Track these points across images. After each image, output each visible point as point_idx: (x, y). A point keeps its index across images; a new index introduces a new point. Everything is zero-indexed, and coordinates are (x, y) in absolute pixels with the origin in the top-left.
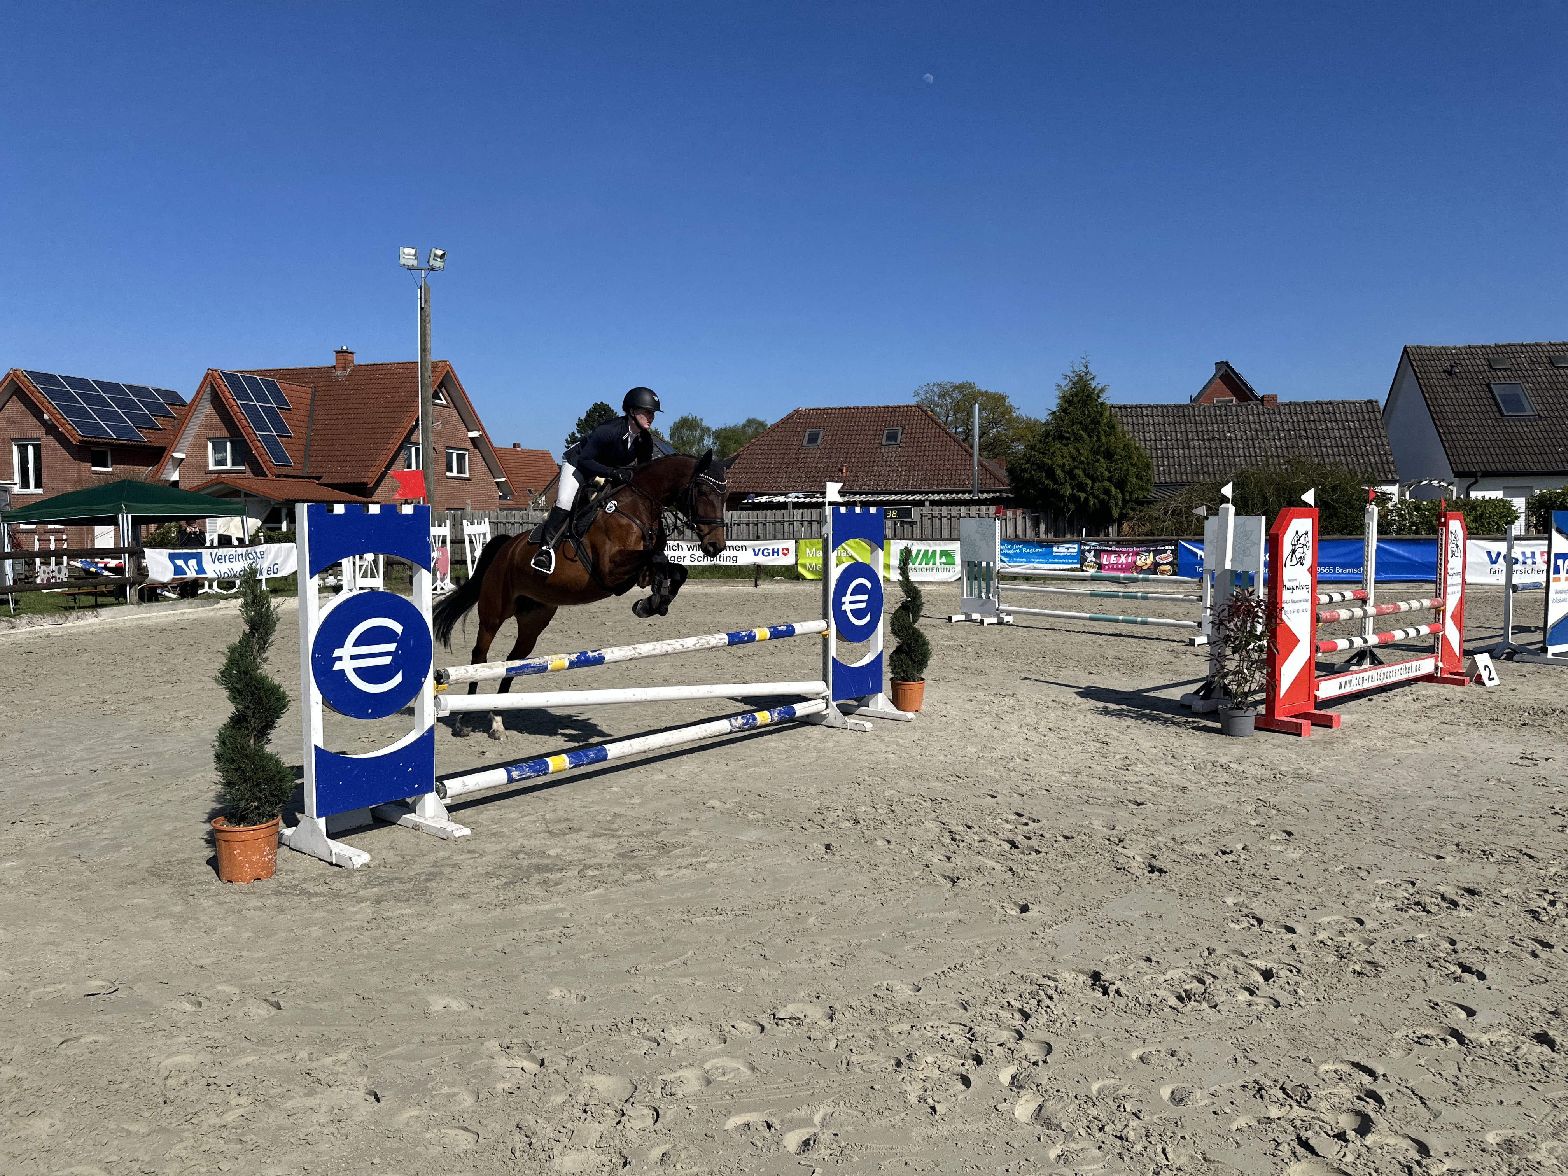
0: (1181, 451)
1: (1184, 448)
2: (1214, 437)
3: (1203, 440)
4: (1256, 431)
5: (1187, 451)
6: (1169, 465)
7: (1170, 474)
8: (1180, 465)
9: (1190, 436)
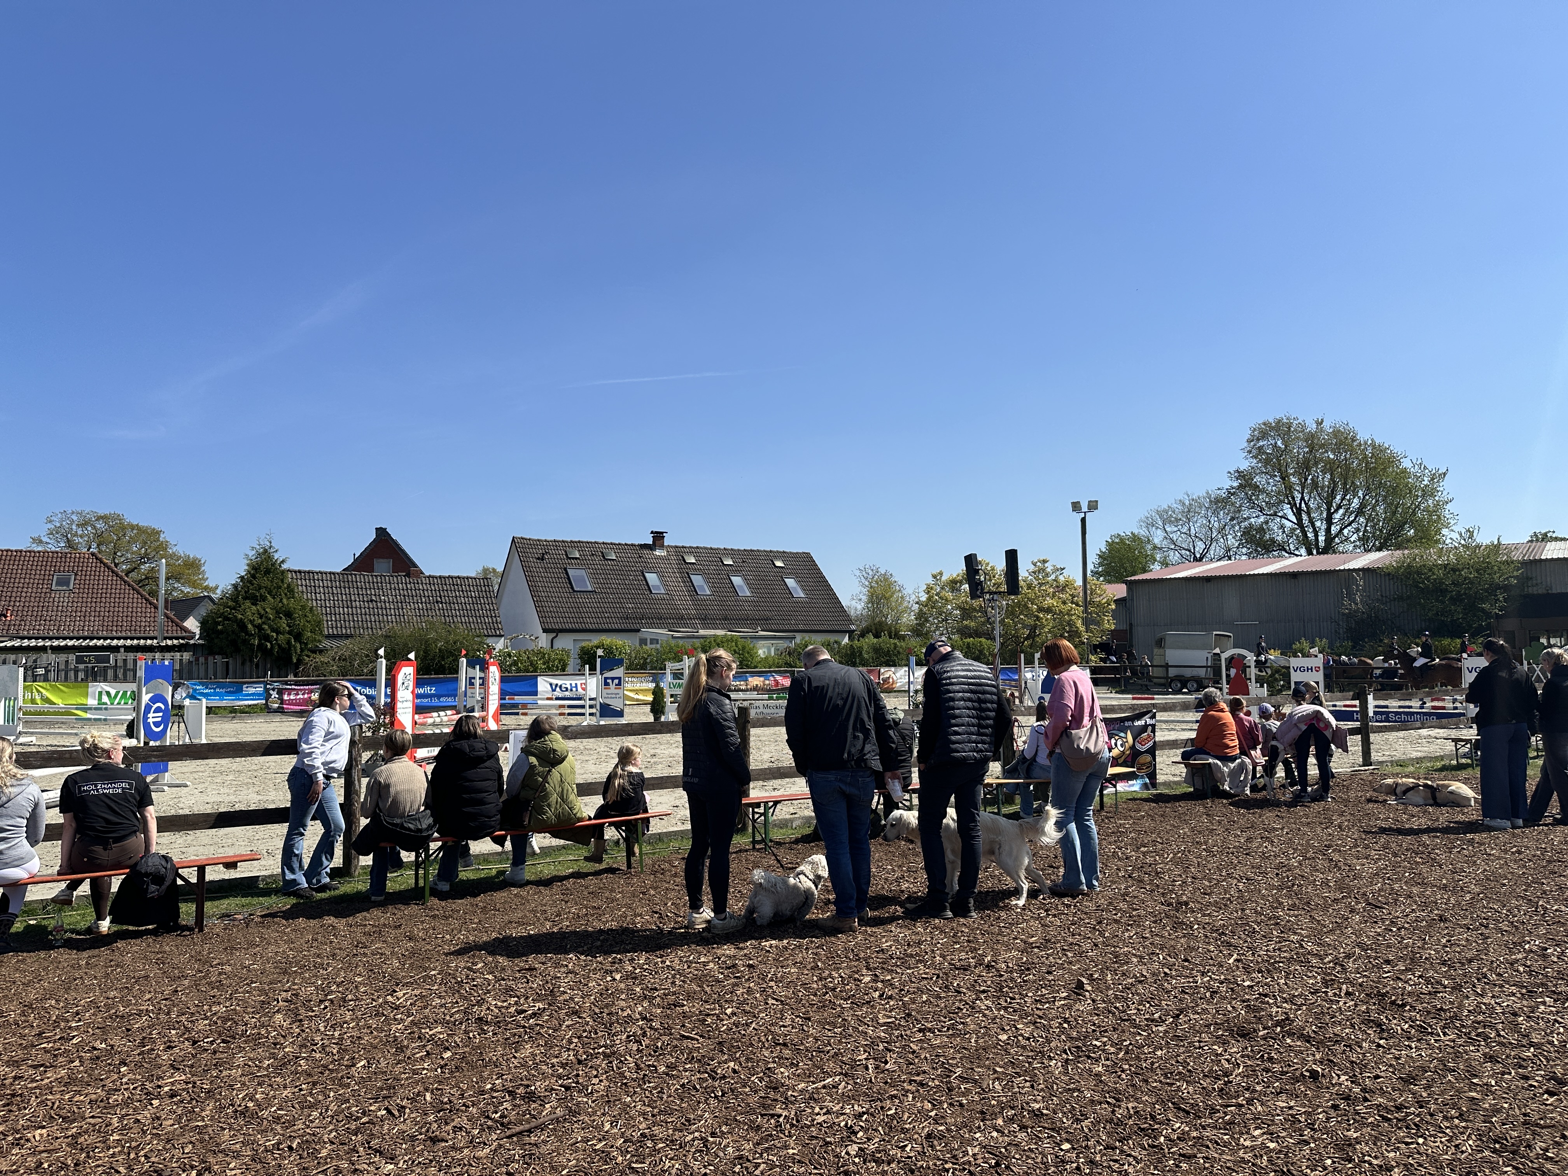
0: (346, 610)
1: (348, 607)
2: (372, 601)
3: (364, 601)
4: (404, 596)
5: (350, 610)
6: (336, 621)
7: (337, 628)
8: (345, 621)
9: (353, 598)
